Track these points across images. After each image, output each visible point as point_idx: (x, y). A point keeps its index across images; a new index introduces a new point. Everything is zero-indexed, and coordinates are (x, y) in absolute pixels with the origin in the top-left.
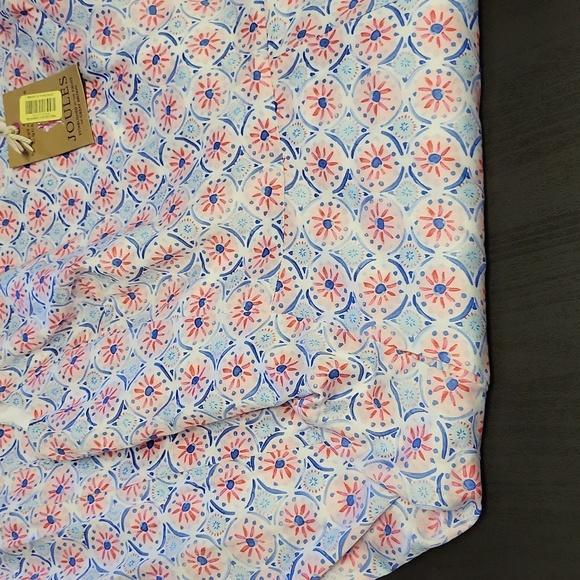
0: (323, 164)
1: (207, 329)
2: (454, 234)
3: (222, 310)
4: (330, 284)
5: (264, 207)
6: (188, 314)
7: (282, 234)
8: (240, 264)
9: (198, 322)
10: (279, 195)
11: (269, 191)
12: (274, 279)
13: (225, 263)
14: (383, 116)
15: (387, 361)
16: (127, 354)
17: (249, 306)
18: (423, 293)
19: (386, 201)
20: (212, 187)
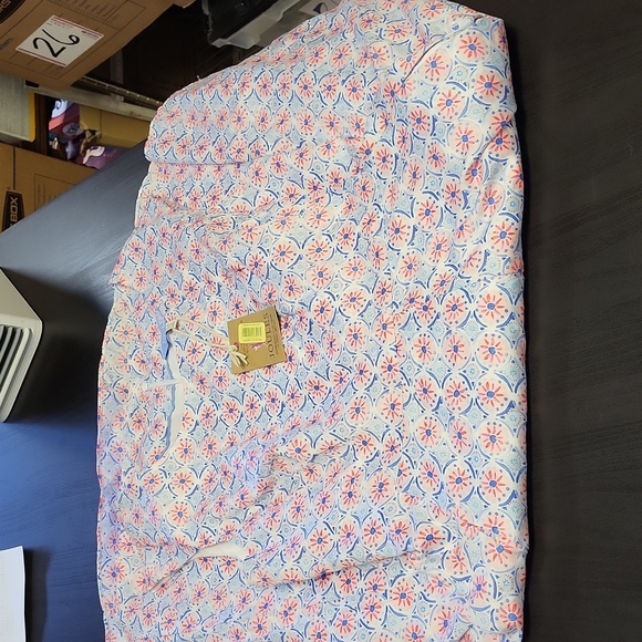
0: (425, 391)
1: (356, 500)
2: (502, 447)
3: (365, 487)
4: (430, 474)
5: (390, 417)
6: (344, 489)
7: (402, 437)
8: (377, 455)
9: (350, 494)
10: (399, 410)
11: (393, 406)
12: (397, 467)
13: (368, 453)
14: (460, 362)
15: (462, 530)
16: (307, 513)
17: (381, 485)
18: (483, 486)
19: (462, 421)
20: (358, 401)
